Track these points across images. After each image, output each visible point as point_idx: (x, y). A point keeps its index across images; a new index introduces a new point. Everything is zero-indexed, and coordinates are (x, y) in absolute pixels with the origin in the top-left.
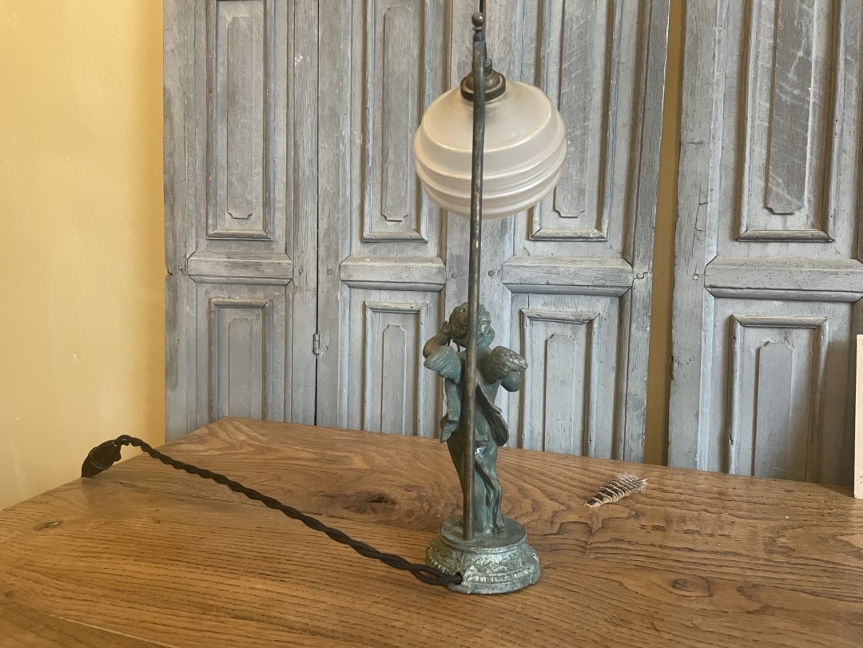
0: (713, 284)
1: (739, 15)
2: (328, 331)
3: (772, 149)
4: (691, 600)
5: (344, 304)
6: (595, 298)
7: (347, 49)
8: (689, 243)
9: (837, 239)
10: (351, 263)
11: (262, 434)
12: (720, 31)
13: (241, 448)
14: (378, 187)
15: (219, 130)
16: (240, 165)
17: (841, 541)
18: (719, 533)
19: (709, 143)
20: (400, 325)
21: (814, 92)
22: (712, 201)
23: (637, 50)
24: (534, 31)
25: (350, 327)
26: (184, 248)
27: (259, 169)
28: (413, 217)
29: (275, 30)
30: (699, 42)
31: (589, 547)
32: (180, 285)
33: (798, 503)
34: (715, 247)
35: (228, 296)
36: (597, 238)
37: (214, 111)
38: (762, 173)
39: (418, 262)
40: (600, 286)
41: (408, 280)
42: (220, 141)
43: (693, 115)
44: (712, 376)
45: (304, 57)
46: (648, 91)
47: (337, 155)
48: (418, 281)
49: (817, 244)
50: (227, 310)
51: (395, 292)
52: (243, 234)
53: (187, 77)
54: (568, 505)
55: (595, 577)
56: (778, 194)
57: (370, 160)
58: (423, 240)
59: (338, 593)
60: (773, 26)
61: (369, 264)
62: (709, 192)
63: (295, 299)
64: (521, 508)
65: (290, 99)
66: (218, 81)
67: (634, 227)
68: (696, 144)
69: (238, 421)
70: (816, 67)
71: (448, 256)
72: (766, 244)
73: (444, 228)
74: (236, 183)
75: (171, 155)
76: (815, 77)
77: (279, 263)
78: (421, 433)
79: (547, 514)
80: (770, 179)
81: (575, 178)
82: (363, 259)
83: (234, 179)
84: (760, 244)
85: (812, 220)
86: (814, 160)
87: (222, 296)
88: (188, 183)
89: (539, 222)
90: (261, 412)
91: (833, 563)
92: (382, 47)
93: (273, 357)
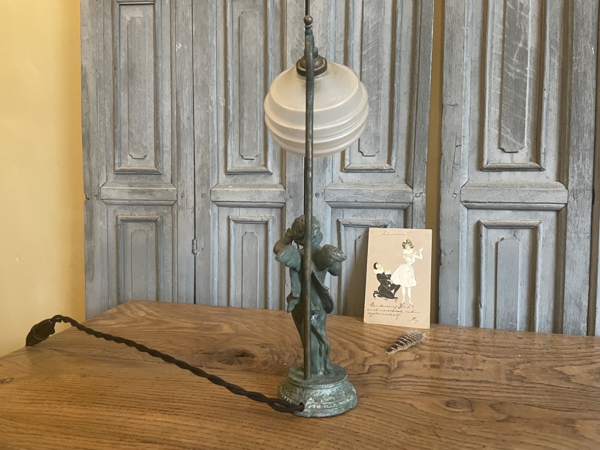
0: (466, 200)
1: (480, 19)
2: (203, 237)
3: (503, 109)
4: (460, 415)
5: (214, 217)
6: (388, 211)
7: (213, 40)
8: (450, 172)
9: (547, 169)
10: (218, 189)
11: (156, 312)
12: (467, 30)
13: (142, 322)
14: (237, 135)
15: (122, 96)
16: (138, 121)
17: (556, 370)
18: (476, 368)
19: (461, 105)
20: (254, 232)
21: (530, 71)
22: (464, 144)
23: (412, 43)
24: (343, 29)
25: (218, 234)
26: (97, 180)
27: (151, 124)
28: (262, 156)
29: (162, 26)
30: (454, 37)
31: (389, 381)
32: (95, 207)
33: (527, 346)
34: (467, 174)
35: (130, 214)
36: (388, 170)
37: (119, 83)
38: (496, 125)
39: (266, 188)
40: (391, 202)
41: (260, 201)
42: (123, 104)
43: (450, 86)
44: (467, 262)
45: (182, 45)
46: (420, 71)
47: (207, 113)
48: (267, 201)
49: (533, 172)
50: (130, 224)
51: (250, 209)
52: (140, 170)
53: (99, 59)
54: (374, 353)
55: (394, 401)
56: (507, 139)
57: (231, 117)
58: (270, 172)
59: (216, 421)
60: (502, 27)
61: (231, 190)
62: (462, 138)
63: (179, 215)
64: (342, 356)
65: (173, 74)
66: (121, 61)
67: (413, 162)
68: (453, 106)
69: (139, 303)
70: (531, 53)
71: (287, 183)
72: (500, 172)
73: (284, 163)
74: (135, 133)
75: (87, 114)
76: (530, 60)
77: (167, 190)
78: (270, 307)
79: (360, 360)
80: (502, 129)
81: (372, 129)
82: (227, 186)
83: (133, 131)
84: (496, 173)
85: (530, 156)
86: (531, 116)
87: (126, 214)
88: (100, 134)
89: (349, 160)
90: (155, 295)
91: (552, 386)
92: (238, 39)
93: (164, 256)
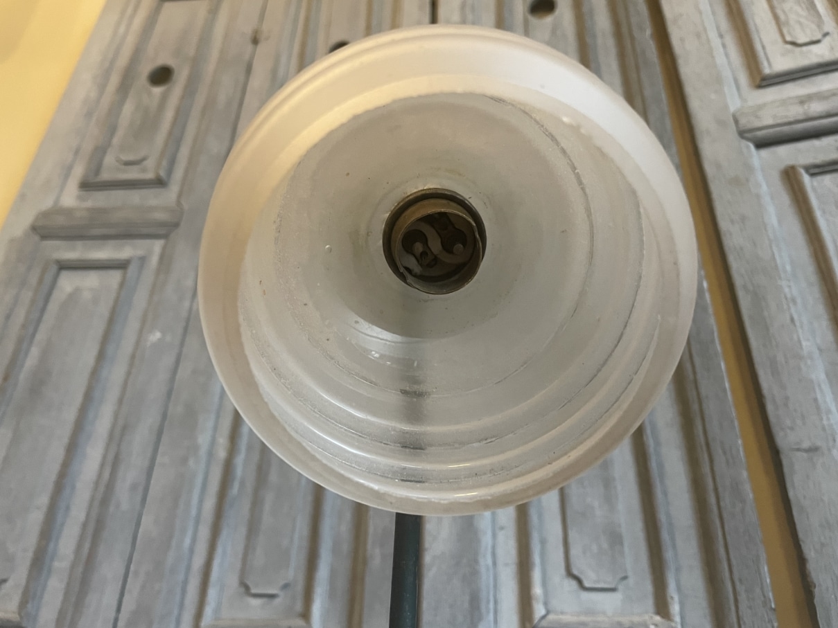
12: (789, 286)
14: (243, 531)
19: (829, 450)
27: (44, 500)
28: (300, 587)
30: (763, 301)
43: (786, 405)
45: (162, 334)
47: (182, 474)
57: (237, 484)
68: (806, 451)
81: (598, 513)
89: (542, 599)
